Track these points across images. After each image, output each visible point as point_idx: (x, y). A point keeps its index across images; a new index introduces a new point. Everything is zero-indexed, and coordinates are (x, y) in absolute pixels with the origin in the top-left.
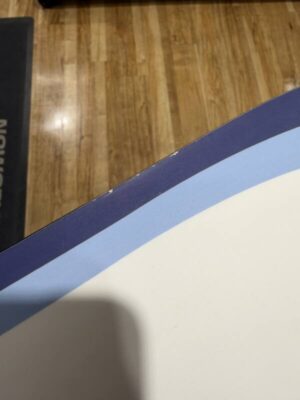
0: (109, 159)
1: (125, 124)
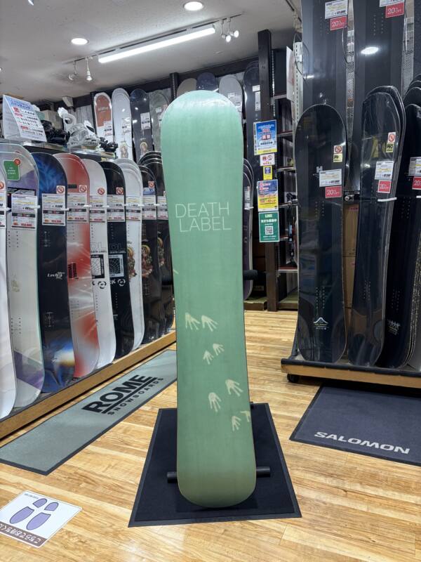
0: (317, 500)
1: (351, 520)
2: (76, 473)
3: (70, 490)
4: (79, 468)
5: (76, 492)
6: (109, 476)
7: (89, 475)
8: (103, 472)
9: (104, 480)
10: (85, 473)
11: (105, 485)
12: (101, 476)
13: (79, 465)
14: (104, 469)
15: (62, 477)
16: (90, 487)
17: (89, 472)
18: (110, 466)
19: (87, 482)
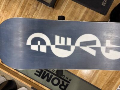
2: (107, 84)
3: (115, 84)
4: (105, 84)
5: (116, 82)
6: (110, 75)
7: (108, 81)
8: (108, 77)
9: (112, 76)
10: (107, 82)
11: (115, 75)
12: (110, 77)
13: (102, 84)
14: (106, 77)
15: (108, 88)
16: (114, 79)
17: (107, 81)
18: (105, 75)
19: (112, 80)
